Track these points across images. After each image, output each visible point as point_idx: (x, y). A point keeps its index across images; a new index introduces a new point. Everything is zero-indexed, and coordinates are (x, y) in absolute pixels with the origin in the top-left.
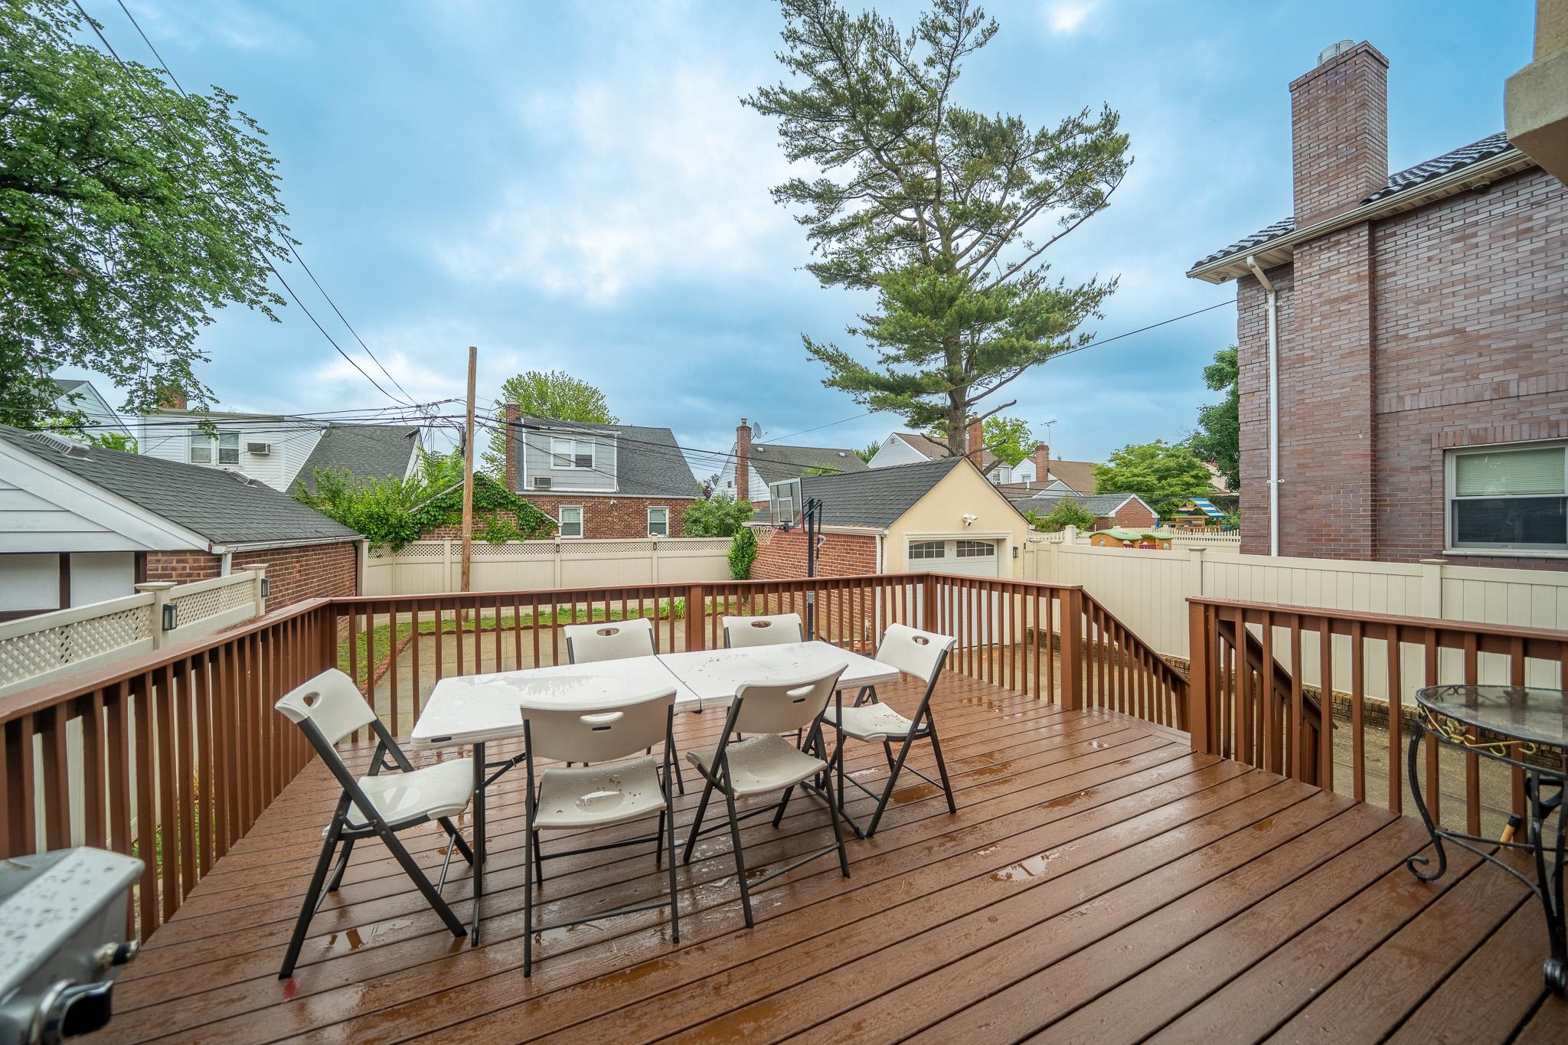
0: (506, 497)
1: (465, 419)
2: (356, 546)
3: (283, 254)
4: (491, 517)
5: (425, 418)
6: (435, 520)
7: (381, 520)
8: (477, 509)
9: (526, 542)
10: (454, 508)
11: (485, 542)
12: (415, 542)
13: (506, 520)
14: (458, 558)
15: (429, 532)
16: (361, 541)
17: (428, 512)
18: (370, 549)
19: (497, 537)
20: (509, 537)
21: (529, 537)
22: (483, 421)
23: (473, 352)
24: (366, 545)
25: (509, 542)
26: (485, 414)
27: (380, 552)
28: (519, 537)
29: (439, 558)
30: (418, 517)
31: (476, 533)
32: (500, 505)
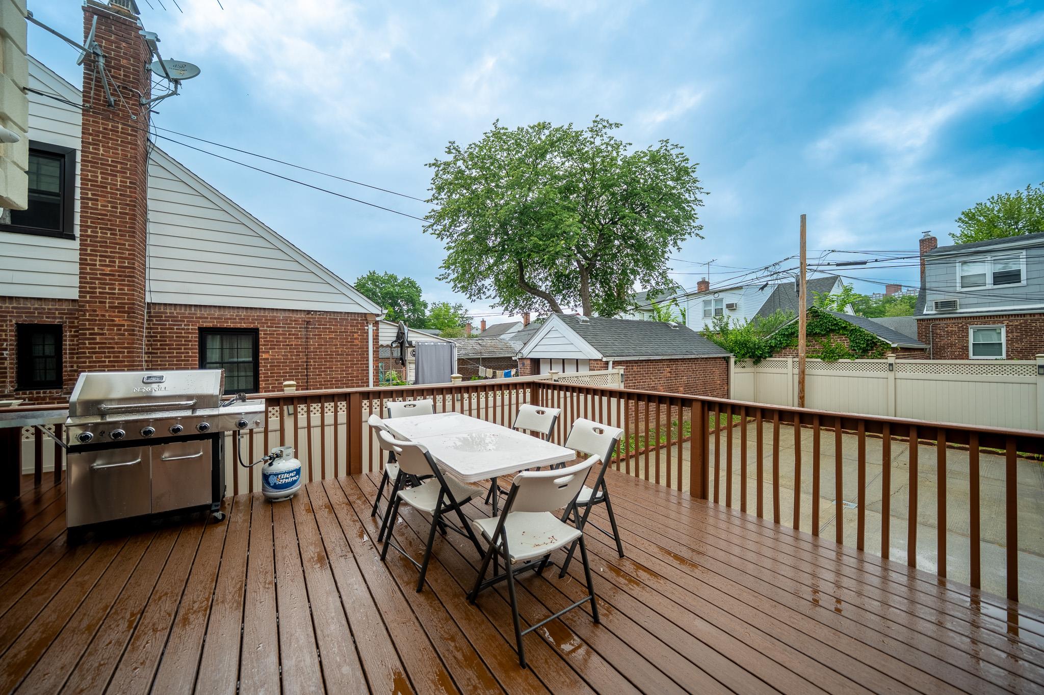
0: (836, 324)
1: (799, 270)
2: (727, 360)
3: (701, 203)
4: (826, 341)
5: (772, 275)
6: (781, 344)
7: (743, 345)
8: (810, 334)
9: (857, 361)
10: (791, 335)
11: (819, 360)
12: (768, 359)
13: (839, 342)
14: (796, 371)
15: (778, 352)
16: (729, 358)
17: (775, 338)
18: (735, 362)
19: (831, 356)
20: (842, 357)
21: (862, 357)
22: (814, 268)
23: (803, 218)
24: (732, 360)
25: (840, 360)
26: (816, 262)
27: (743, 364)
28: (851, 356)
29: (784, 370)
30: (769, 342)
31: (811, 354)
32: (832, 331)
